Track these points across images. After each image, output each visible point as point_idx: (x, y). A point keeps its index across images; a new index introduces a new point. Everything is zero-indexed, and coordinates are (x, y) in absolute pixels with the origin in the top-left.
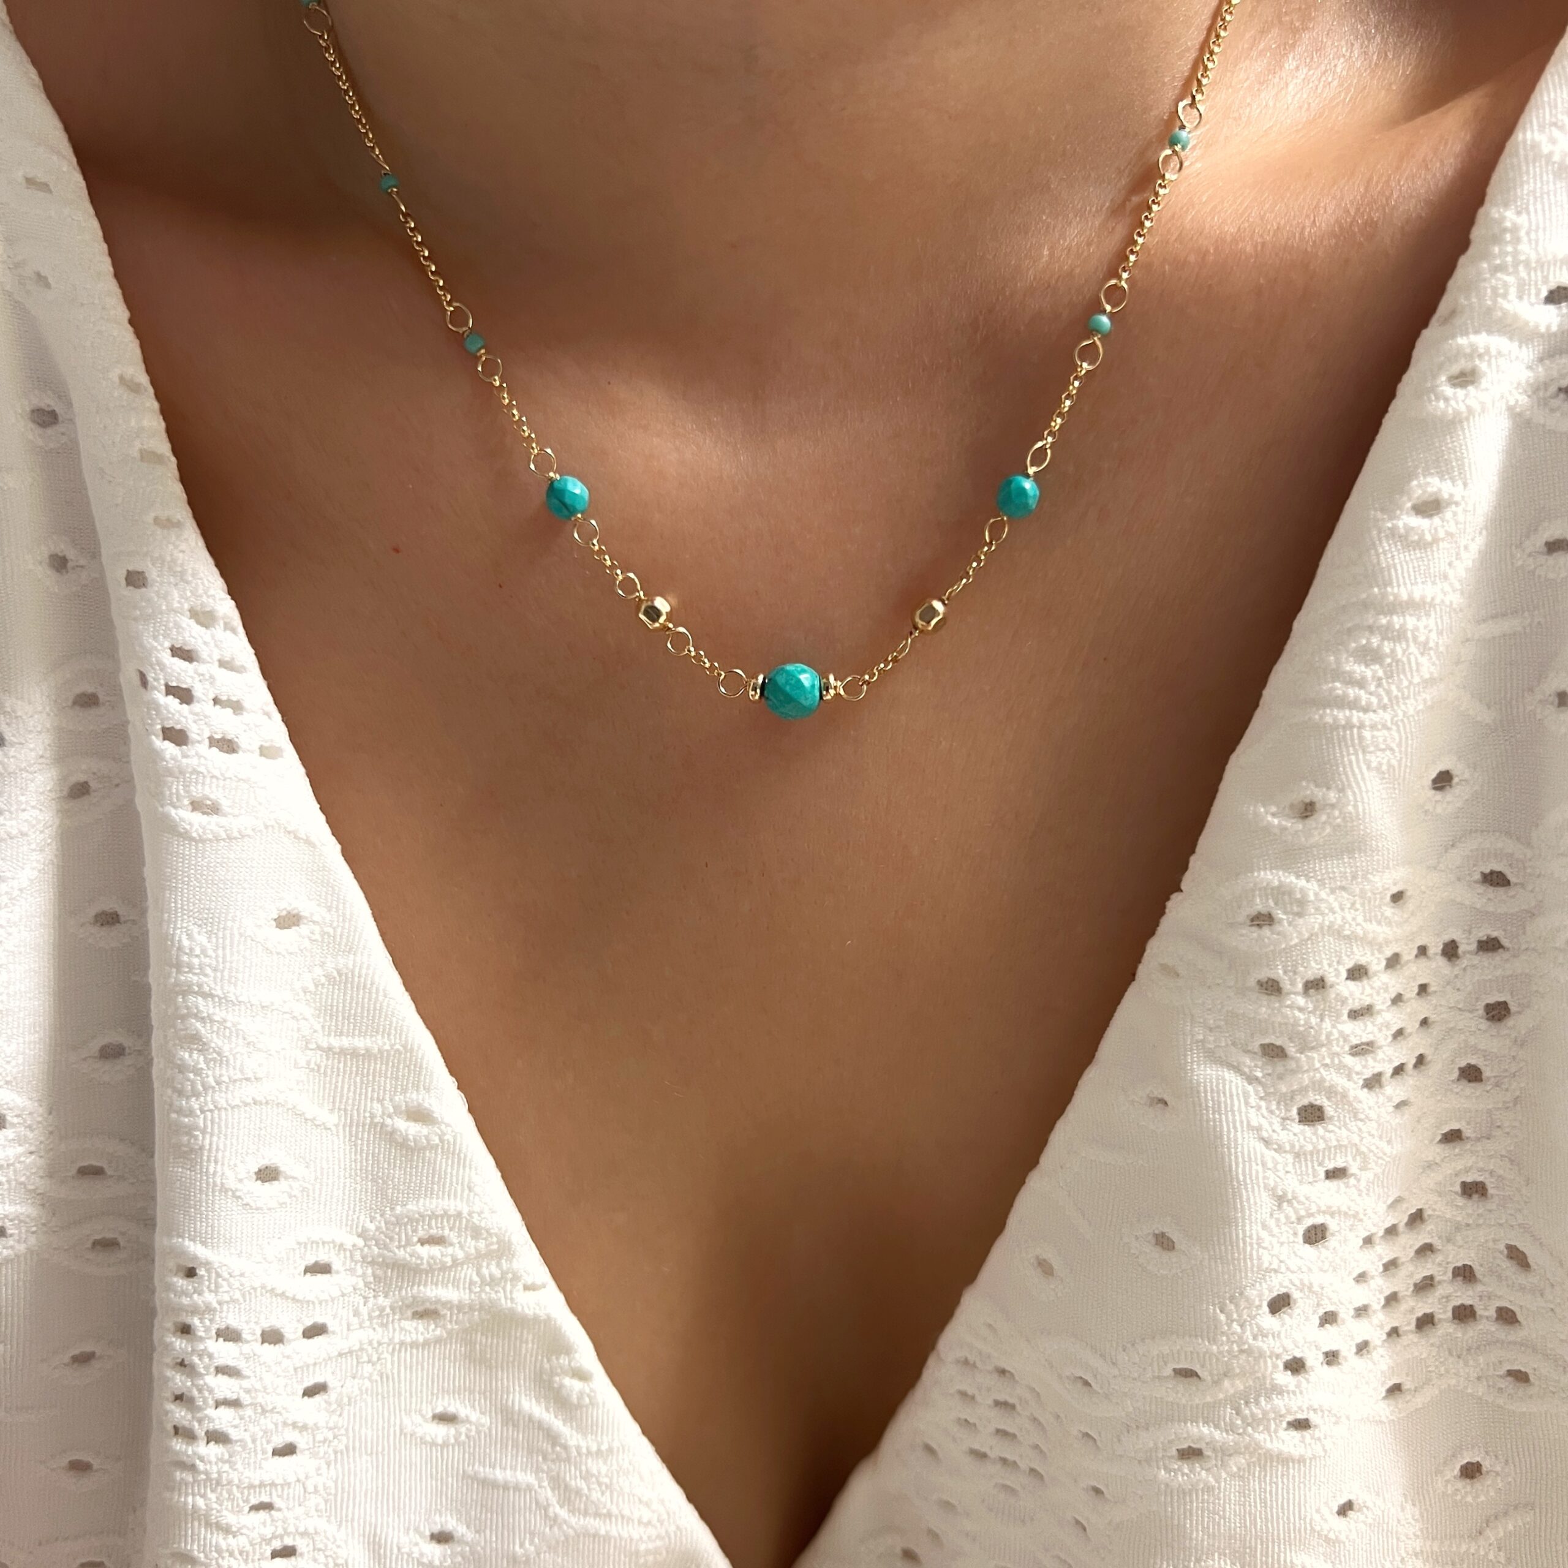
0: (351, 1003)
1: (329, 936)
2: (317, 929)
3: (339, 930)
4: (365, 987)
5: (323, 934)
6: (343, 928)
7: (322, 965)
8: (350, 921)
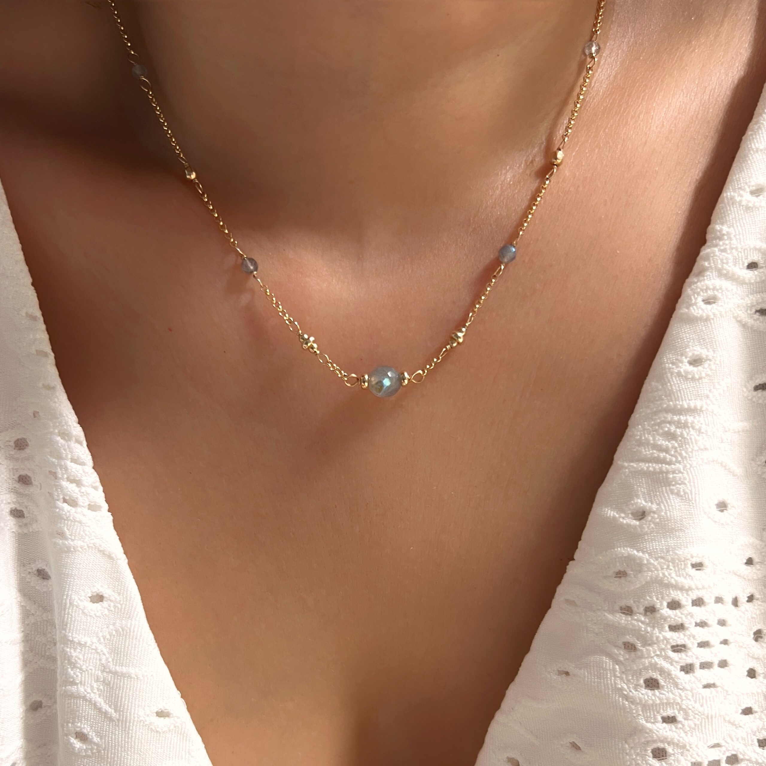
0: (128, 647)
1: (118, 609)
2: (112, 604)
3: (124, 606)
4: (136, 638)
5: (115, 607)
6: (126, 605)
7: (114, 624)
8: (130, 601)
